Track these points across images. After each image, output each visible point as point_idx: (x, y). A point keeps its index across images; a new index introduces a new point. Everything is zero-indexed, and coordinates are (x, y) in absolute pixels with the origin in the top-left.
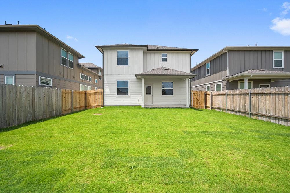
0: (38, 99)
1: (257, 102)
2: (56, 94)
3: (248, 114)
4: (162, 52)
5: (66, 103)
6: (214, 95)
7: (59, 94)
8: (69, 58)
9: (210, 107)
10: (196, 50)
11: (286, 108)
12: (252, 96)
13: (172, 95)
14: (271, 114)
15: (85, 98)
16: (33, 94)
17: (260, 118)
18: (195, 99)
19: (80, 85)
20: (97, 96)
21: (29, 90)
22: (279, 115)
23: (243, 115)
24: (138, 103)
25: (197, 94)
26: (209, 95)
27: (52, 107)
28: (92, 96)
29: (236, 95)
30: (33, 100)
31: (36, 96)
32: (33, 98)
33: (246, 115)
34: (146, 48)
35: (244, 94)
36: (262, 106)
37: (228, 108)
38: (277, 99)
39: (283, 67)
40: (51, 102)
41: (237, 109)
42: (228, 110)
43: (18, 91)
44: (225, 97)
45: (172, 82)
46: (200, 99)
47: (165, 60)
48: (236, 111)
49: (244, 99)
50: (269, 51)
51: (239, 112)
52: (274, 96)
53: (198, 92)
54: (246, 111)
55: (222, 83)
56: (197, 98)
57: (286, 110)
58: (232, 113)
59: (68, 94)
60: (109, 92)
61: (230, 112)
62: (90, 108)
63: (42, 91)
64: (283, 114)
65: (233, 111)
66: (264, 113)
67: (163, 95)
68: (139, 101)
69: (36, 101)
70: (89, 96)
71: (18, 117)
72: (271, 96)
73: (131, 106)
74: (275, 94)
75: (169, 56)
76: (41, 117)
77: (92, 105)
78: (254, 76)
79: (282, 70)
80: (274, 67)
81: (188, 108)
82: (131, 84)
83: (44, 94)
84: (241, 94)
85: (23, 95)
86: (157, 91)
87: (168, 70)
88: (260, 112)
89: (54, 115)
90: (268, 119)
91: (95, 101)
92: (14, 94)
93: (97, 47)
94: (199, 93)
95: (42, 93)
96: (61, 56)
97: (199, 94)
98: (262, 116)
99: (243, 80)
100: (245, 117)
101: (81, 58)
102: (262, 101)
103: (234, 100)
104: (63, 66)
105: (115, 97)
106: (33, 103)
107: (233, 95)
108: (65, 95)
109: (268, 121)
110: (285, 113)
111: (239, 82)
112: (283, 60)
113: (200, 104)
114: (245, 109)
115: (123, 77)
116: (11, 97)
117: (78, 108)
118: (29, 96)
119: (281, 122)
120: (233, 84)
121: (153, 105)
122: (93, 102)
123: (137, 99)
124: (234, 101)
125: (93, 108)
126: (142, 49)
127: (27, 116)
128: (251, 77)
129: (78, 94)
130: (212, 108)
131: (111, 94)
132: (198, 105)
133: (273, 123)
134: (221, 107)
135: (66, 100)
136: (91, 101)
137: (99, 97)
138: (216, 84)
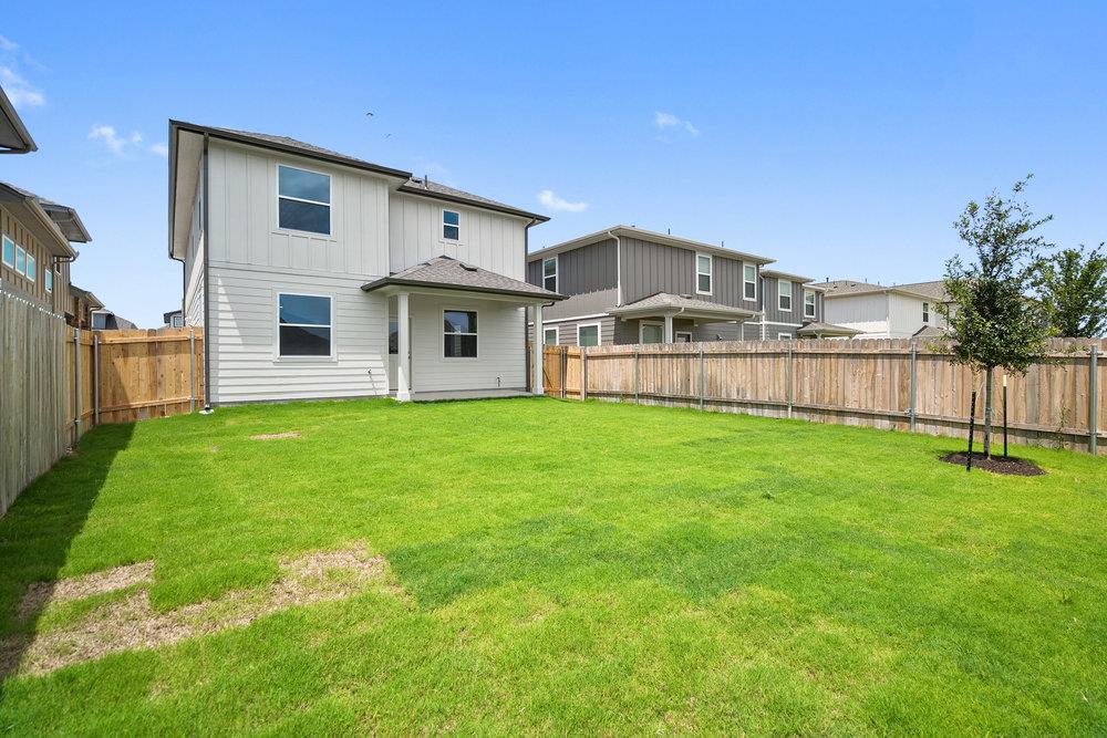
1: (718, 374)
3: (697, 401)
4: (443, 205)
6: (593, 358)
9: (578, 393)
10: (544, 219)
11: (776, 383)
12: (705, 360)
13: (474, 354)
14: (749, 397)
15: (92, 370)
17: (724, 409)
20: (169, 360)
22: (764, 398)
23: (684, 405)
24: (370, 386)
26: (578, 357)
28: (132, 360)
29: (663, 356)
33: (692, 405)
34: (398, 181)
35: (685, 355)
36: (729, 382)
37: (640, 392)
38: (760, 365)
39: (710, 293)
41: (667, 393)
42: (642, 396)
44: (631, 362)
45: (475, 313)
46: (550, 370)
47: (451, 233)
48: (663, 399)
49: (686, 367)
50: (687, 251)
51: (672, 399)
52: (754, 360)
54: (692, 394)
55: (599, 324)
57: (777, 386)
58: (652, 403)
60: (239, 341)
61: (644, 402)
64: (771, 395)
65: (656, 398)
66: (734, 397)
67: (446, 356)
68: (374, 378)
70: (119, 362)
72: (748, 359)
73: (342, 400)
74: (757, 355)
75: (466, 223)
77: (136, 403)
78: (687, 310)
79: (709, 299)
80: (698, 292)
81: (540, 396)
82: (340, 312)
84: (678, 356)
86: (427, 340)
87: (475, 270)
88: (724, 396)
90: (742, 409)
91: (156, 385)
94: (547, 352)
97: (548, 354)
98: (729, 403)
99: (663, 319)
100: (689, 410)
102: (729, 369)
103: (659, 370)
105: (271, 365)
107: (655, 356)
109: (742, 414)
110: (774, 394)
111: (641, 323)
112: (711, 275)
113: (549, 383)
114: (688, 390)
115: (305, 280)
119: (767, 413)
120: (627, 328)
121: (412, 392)
122: (144, 386)
123: (366, 372)
124: (659, 373)
125: (144, 416)
126: (384, 181)
128: (681, 314)
130: (588, 394)
131: (249, 349)
133: (753, 417)
134: (616, 389)
136: (128, 381)
137: (178, 363)
138: (579, 326)
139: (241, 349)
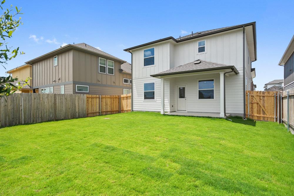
0: (59, 103)
2: (79, 99)
5: (93, 107)
7: (83, 99)
8: (109, 65)
13: (214, 98)
15: (119, 102)
16: (55, 100)
18: (255, 106)
19: (123, 89)
21: (51, 96)
25: (257, 96)
27: (75, 110)
30: (55, 104)
31: (57, 100)
32: (55, 103)
40: (73, 105)
43: (41, 97)
45: (213, 80)
46: (266, 105)
47: (201, 50)
53: (260, 94)
56: (258, 104)
59: (95, 99)
60: (137, 96)
62: (124, 112)
63: (63, 97)
67: (199, 98)
69: (57, 105)
70: (123, 101)
71: (41, 116)
73: (157, 112)
76: (63, 118)
77: (124, 109)
82: (157, 86)
83: (66, 99)
85: (46, 100)
86: (192, 93)
89: (77, 116)
92: (38, 100)
93: (126, 50)
94: (263, 95)
95: (64, 98)
96: (99, 65)
97: (264, 97)
101: (122, 63)
104: (101, 74)
105: (142, 102)
106: (55, 106)
108: (92, 100)
113: (264, 113)
115: (149, 79)
116: (36, 102)
117: (108, 111)
118: (51, 101)
121: (186, 111)
122: (126, 106)
125: (126, 112)
126: (168, 43)
127: (49, 116)
129: (109, 99)
131: (139, 98)
132: (260, 114)
135: (93, 105)
136: (124, 104)
137: (130, 101)
139: (137, 98)
